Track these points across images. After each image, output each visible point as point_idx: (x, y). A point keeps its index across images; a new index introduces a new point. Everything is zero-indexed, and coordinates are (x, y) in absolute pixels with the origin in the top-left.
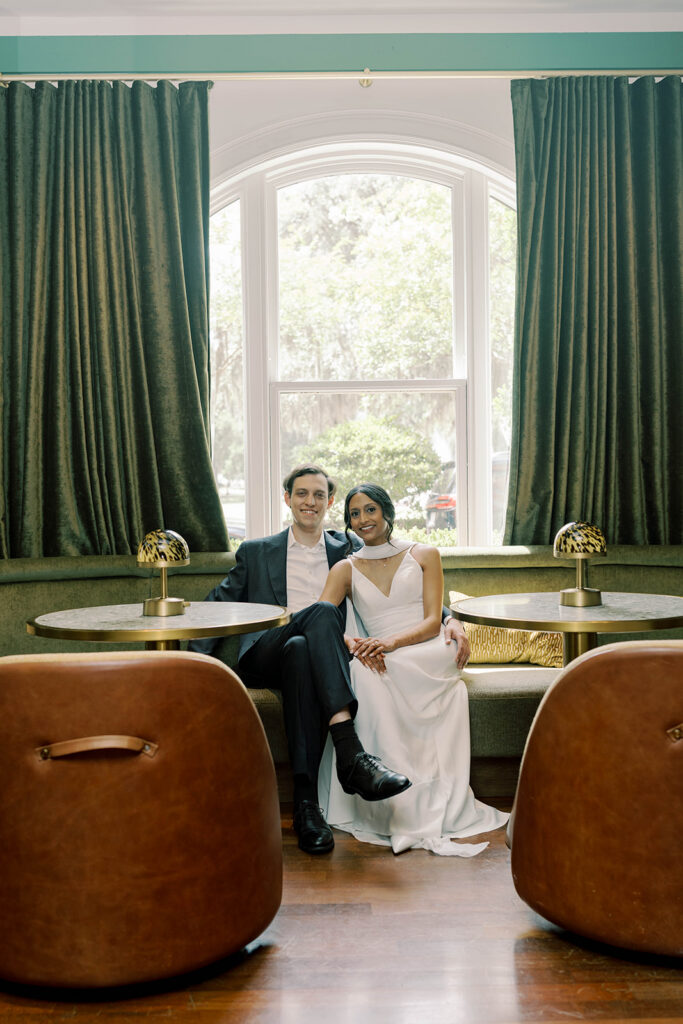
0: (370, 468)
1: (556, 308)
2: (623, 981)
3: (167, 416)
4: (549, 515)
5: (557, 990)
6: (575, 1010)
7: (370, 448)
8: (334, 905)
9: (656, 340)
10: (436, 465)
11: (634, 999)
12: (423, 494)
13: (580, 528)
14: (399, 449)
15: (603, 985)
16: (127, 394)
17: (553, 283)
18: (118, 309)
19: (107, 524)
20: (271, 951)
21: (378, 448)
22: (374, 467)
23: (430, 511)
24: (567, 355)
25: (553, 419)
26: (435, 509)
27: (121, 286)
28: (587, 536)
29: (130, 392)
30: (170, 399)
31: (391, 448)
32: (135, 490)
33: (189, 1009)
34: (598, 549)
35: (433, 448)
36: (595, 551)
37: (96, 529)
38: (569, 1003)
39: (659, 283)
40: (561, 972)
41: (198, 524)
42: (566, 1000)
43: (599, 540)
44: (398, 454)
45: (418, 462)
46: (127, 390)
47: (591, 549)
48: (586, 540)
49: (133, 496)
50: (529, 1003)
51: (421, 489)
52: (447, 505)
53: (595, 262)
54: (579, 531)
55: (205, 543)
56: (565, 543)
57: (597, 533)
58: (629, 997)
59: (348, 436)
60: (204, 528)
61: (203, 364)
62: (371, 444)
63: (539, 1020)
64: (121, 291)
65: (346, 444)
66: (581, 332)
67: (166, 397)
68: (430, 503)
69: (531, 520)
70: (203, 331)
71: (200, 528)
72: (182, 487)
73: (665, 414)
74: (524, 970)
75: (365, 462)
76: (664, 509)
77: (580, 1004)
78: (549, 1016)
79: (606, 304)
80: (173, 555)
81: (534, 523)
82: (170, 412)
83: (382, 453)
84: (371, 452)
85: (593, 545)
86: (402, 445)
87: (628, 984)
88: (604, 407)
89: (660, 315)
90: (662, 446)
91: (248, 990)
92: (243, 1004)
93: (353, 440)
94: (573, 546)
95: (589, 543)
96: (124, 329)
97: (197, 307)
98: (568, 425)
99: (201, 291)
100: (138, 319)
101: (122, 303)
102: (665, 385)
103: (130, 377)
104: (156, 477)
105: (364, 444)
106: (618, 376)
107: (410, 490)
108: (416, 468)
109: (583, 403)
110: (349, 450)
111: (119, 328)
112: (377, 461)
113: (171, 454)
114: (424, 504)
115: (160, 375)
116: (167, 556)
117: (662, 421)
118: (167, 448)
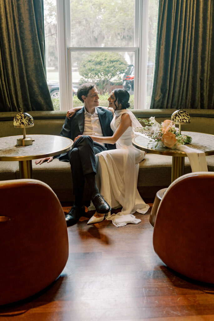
0: (105, 66)
1: (173, 22)
2: (194, 294)
3: (29, 60)
4: (167, 98)
5: (170, 299)
6: (177, 310)
7: (105, 59)
8: (88, 253)
9: (208, 35)
10: (126, 65)
11: (199, 304)
12: (121, 74)
13: (181, 113)
14: (115, 60)
15: (187, 296)
16: (14, 52)
17: (172, 12)
18: (9, 19)
19: (9, 100)
20: (64, 279)
21: (108, 59)
22: (106, 66)
23: (124, 80)
24: (176, 40)
25: (170, 63)
26: (126, 80)
27: (10, 9)
28: (184, 116)
29: (15, 51)
30: (30, 54)
31: (112, 60)
32: (18, 87)
33: (31, 312)
34: (187, 121)
35: (125, 59)
36: (186, 122)
37: (4, 102)
38: (174, 307)
39: (211, 13)
40: (171, 289)
41: (42, 100)
42: (174, 305)
43: (188, 118)
44: (114, 61)
45: (120, 64)
46: (14, 50)
47: (185, 121)
48: (183, 118)
49: (18, 90)
50: (160, 307)
51: (121, 73)
52: (129, 79)
53: (188, 4)
54: (181, 114)
55: (45, 107)
56: (175, 118)
57: (187, 115)
58: (197, 302)
59: (98, 55)
60: (44, 102)
61: (42, 41)
62: (106, 58)
63: (164, 316)
64: (10, 11)
65: (97, 58)
66: (181, 31)
67: (29, 53)
68: (124, 78)
69: (160, 99)
70: (42, 28)
71: (43, 102)
72: (36, 87)
73: (209, 62)
74: (158, 288)
75: (104, 64)
76: (206, 96)
77: (179, 307)
78: (168, 315)
79: (191, 20)
80: (27, 123)
81: (161, 100)
82: (30, 59)
83: (109, 61)
84: (106, 61)
85: (186, 120)
86: (115, 59)
87: (196, 295)
88: (188, 59)
89: (210, 25)
90: (207, 74)
91: (54, 301)
92: (52, 309)
93: (100, 57)
94: (178, 120)
95: (184, 119)
96: (11, 27)
97: (39, 18)
98: (175, 66)
99: (41, 12)
100: (17, 23)
101: (10, 16)
102: (210, 51)
103: (15, 45)
104: (26, 83)
105: (103, 58)
106: (194, 48)
107: (118, 73)
108: (120, 66)
109: (180, 57)
110: (99, 60)
111: (10, 26)
112: (107, 64)
113: (31, 74)
114: (122, 78)
115: (26, 44)
116: (25, 123)
117: (208, 64)
118: (30, 72)
